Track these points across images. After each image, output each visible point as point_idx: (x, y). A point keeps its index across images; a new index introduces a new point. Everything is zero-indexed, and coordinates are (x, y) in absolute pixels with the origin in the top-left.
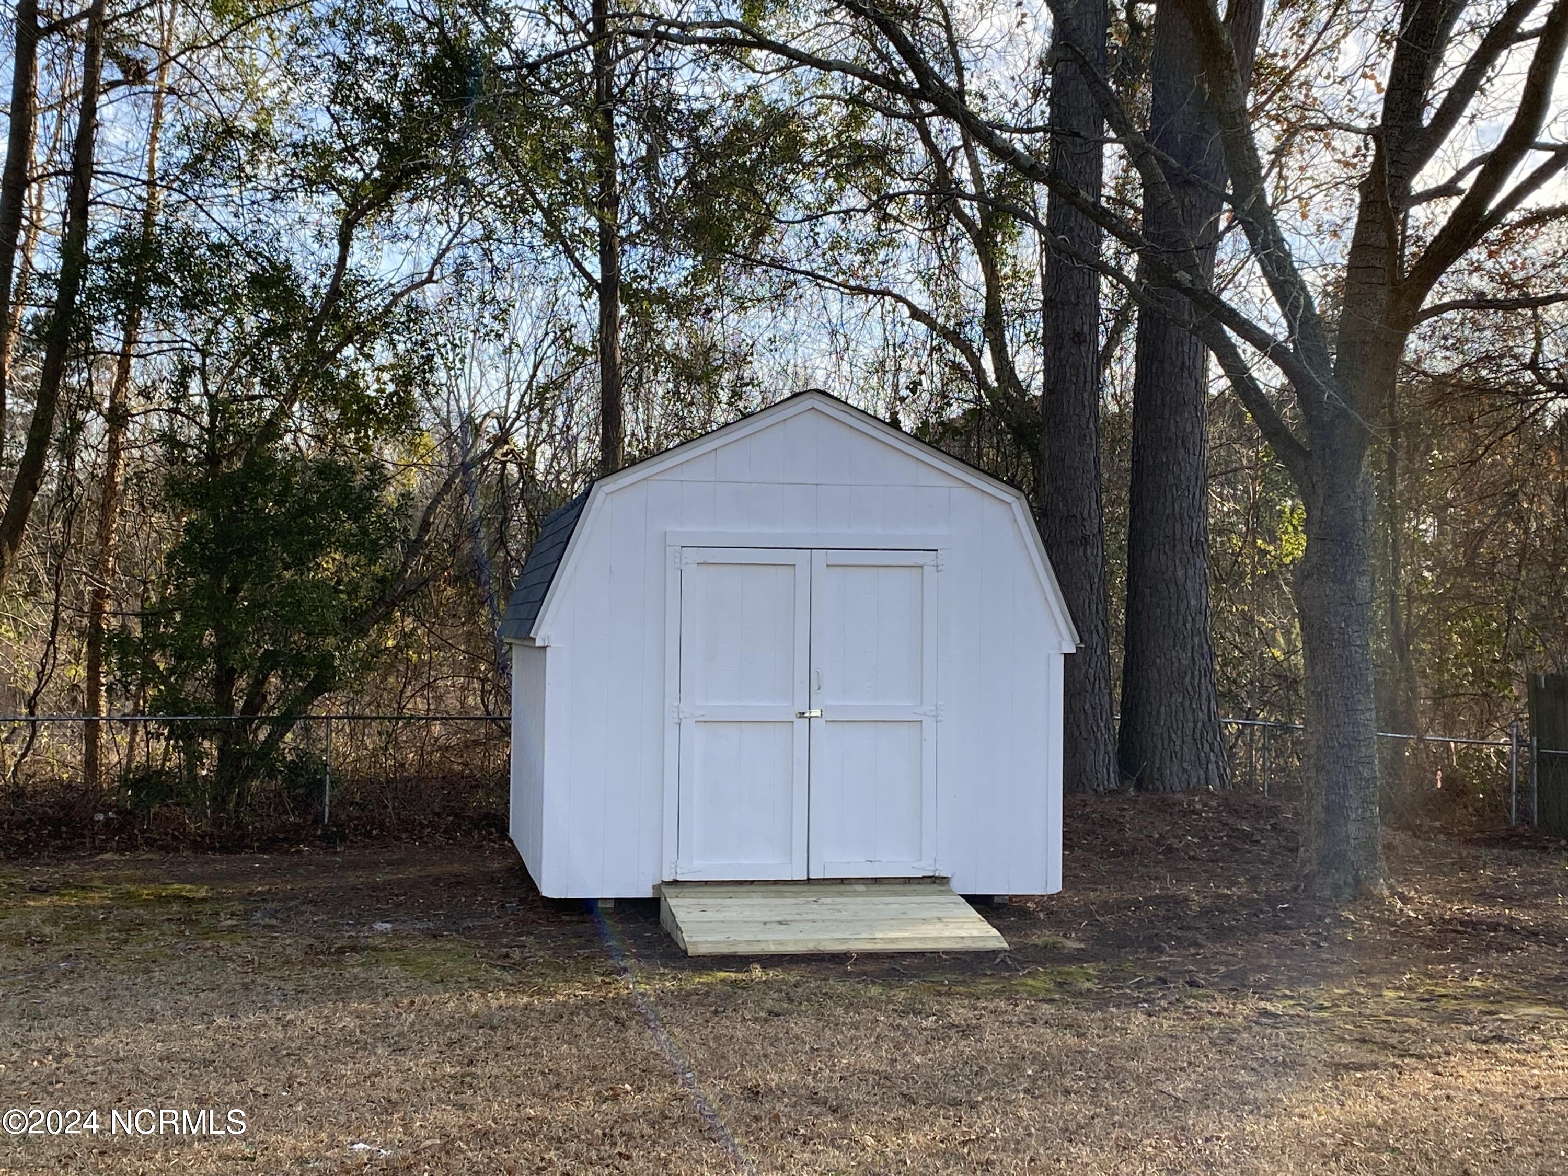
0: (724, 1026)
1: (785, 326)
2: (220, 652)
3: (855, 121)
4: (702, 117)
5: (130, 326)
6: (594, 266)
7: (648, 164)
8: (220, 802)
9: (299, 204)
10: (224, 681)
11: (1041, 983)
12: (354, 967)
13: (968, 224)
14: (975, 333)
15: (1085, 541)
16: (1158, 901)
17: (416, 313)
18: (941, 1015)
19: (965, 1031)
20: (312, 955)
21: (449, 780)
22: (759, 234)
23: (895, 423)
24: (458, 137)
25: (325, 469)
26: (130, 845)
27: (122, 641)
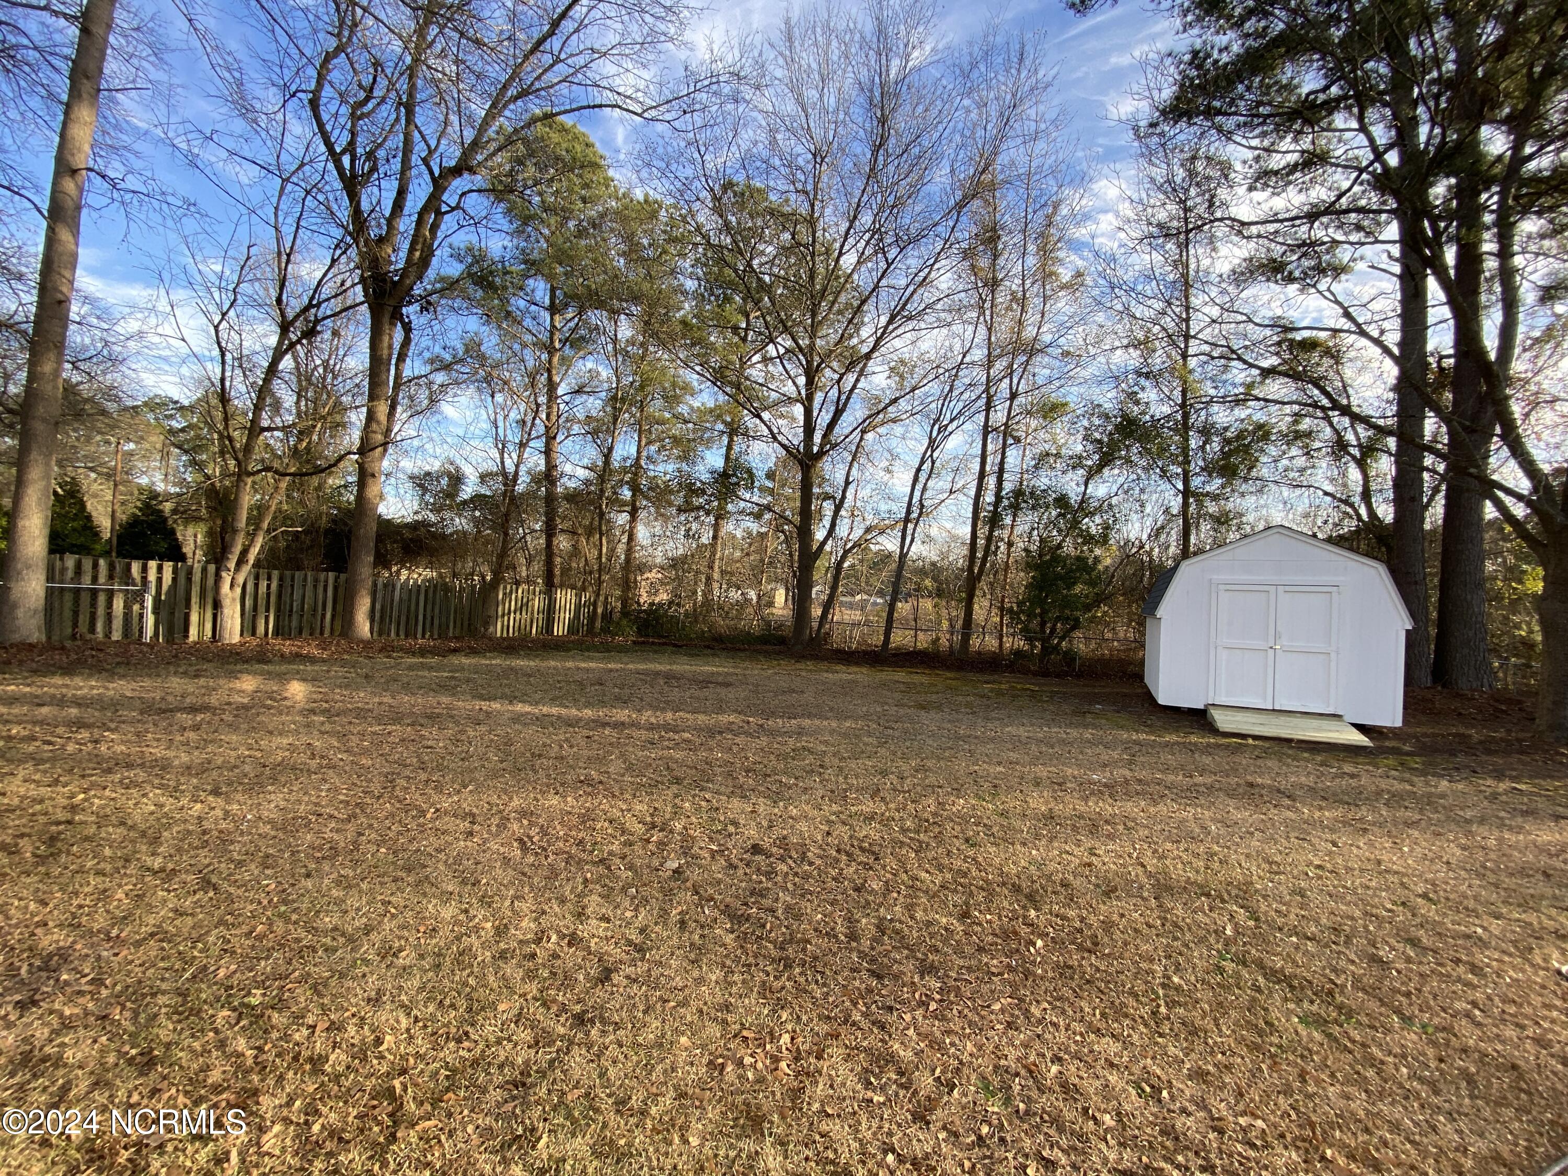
0: (1237, 759)
1: (1262, 502)
2: (1041, 615)
3: (1296, 422)
4: (1226, 429)
5: (1015, 516)
6: (1180, 486)
7: (1202, 448)
8: (1041, 661)
9: (1070, 474)
10: (1043, 624)
11: (1391, 762)
12: (1089, 718)
13: (1353, 457)
14: (1357, 500)
15: (1416, 583)
16: (1455, 735)
17: (1110, 506)
18: (1339, 768)
19: (1352, 776)
20: (1075, 713)
21: (1120, 660)
22: (1250, 469)
23: (1314, 536)
24: (1128, 448)
25: (1078, 558)
26: (1012, 672)
27: (1011, 610)
